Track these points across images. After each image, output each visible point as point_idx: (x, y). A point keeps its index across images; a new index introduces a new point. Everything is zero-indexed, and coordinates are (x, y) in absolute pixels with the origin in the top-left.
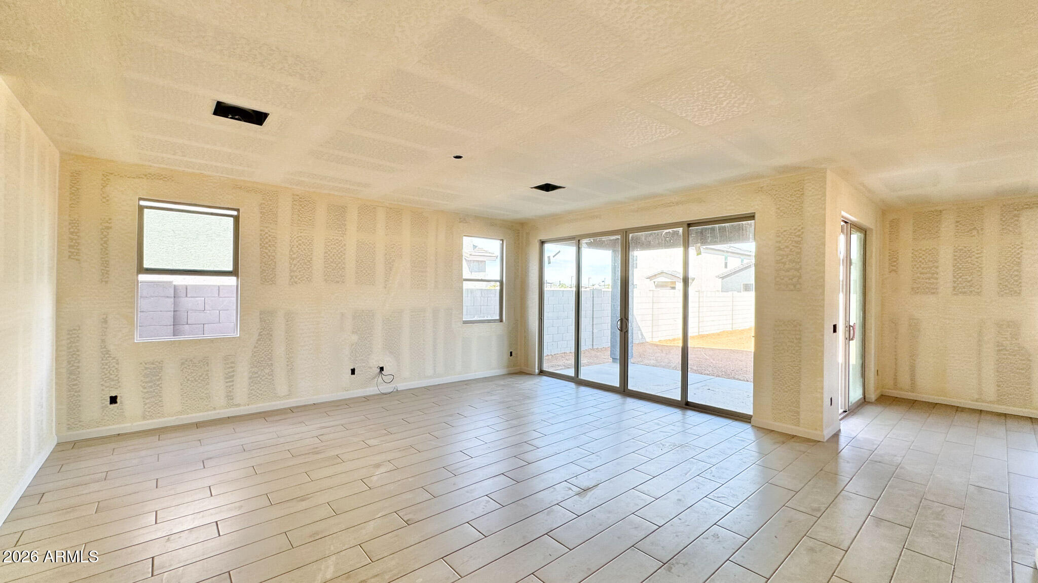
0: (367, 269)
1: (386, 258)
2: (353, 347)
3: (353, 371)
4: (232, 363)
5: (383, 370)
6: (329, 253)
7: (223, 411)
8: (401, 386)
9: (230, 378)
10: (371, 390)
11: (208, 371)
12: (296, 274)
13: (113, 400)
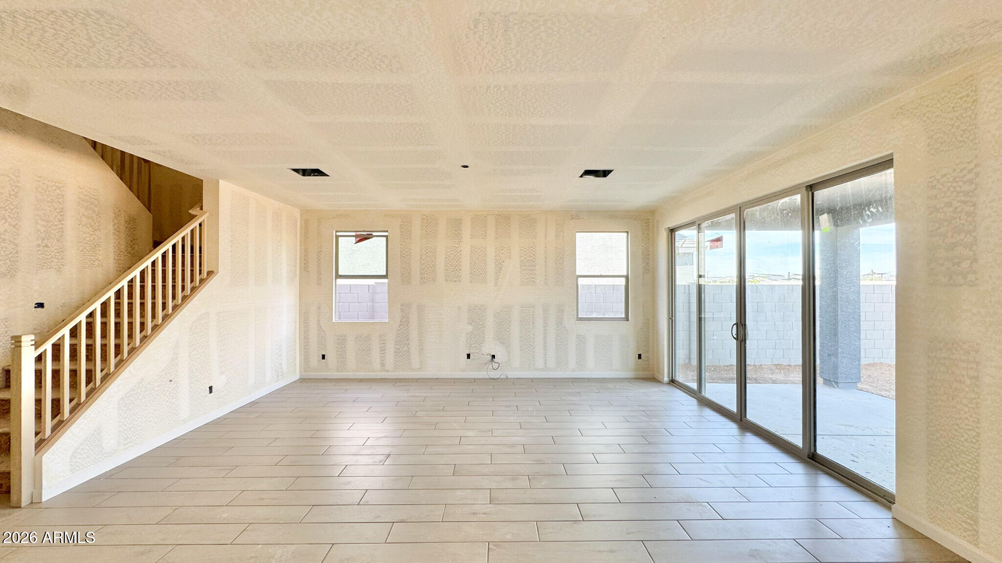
0: (479, 270)
1: (496, 259)
2: (468, 335)
3: (469, 356)
4: (384, 340)
5: (494, 358)
6: (448, 258)
7: (378, 373)
8: (512, 374)
9: (383, 350)
10: (483, 374)
11: (370, 344)
12: (425, 276)
13: (323, 357)
